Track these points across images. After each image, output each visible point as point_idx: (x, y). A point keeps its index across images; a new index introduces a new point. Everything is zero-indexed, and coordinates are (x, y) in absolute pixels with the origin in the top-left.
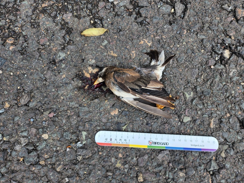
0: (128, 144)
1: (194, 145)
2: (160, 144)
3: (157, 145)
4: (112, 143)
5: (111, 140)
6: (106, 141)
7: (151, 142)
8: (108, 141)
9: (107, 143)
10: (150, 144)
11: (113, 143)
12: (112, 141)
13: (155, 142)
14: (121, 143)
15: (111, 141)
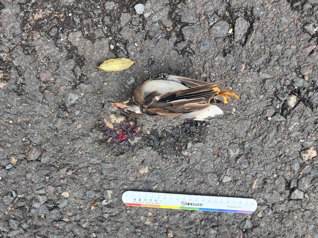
0: (159, 205)
1: (230, 207)
2: (194, 204)
3: (190, 206)
4: (141, 203)
5: (140, 200)
6: (135, 201)
7: (184, 202)
8: (136, 201)
9: (136, 203)
10: (183, 205)
11: (143, 204)
12: (141, 202)
13: (188, 203)
14: (151, 204)
15: (139, 202)
